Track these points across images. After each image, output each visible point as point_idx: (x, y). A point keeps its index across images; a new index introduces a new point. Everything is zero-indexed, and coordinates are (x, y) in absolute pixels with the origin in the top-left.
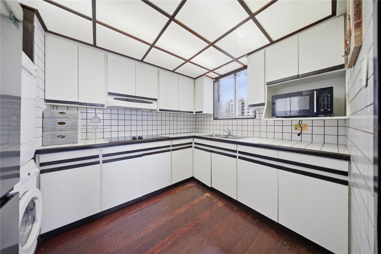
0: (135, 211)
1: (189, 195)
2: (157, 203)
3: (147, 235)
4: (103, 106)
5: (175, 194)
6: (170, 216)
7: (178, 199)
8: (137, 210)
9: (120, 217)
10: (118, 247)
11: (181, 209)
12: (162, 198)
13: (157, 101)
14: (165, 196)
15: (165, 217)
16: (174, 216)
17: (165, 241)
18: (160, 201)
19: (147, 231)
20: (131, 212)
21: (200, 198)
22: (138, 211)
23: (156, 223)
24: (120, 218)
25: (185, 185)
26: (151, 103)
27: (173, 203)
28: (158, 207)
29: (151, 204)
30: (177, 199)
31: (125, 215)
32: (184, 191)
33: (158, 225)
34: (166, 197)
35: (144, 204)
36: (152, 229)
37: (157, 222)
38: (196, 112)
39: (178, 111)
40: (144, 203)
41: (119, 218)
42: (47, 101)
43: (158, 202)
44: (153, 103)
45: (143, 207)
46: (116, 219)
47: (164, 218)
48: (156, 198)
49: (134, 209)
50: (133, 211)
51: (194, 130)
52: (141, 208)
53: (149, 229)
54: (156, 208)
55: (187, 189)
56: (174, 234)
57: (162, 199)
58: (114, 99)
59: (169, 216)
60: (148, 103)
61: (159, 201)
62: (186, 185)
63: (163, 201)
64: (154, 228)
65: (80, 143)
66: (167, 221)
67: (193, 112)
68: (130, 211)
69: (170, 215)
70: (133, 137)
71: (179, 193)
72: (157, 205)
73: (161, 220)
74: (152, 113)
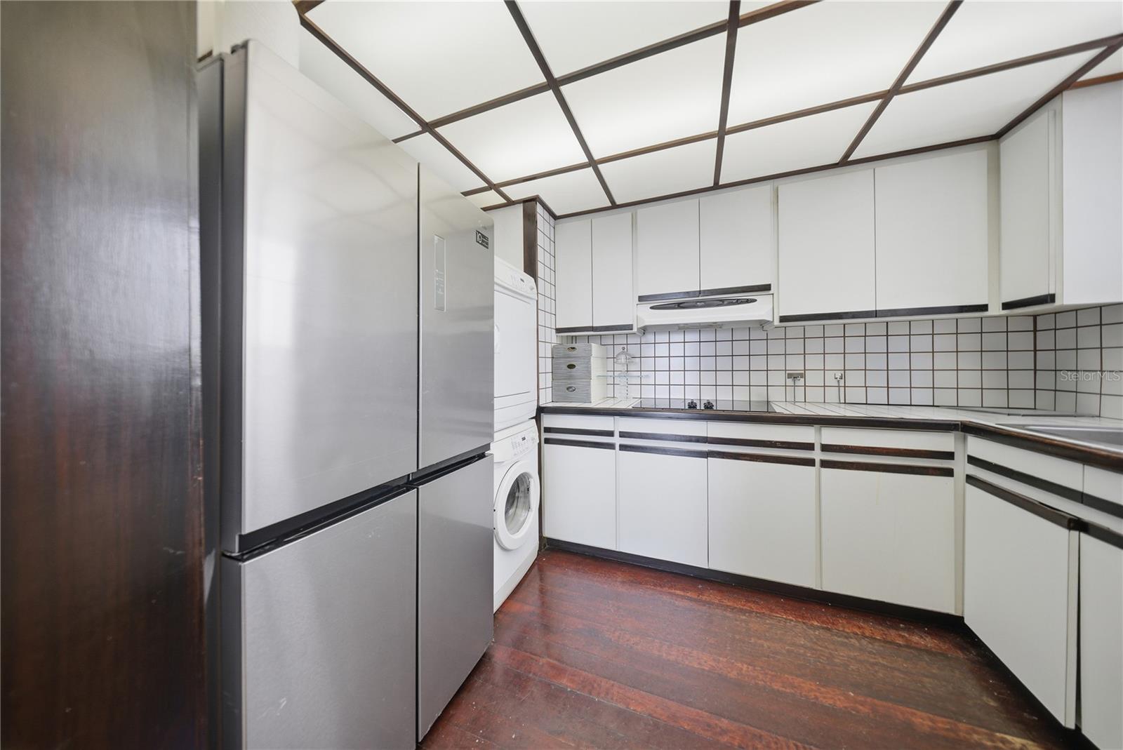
0: (682, 593)
1: (897, 673)
2: (747, 614)
3: (681, 666)
4: (630, 327)
5: (829, 629)
6: (769, 677)
7: (830, 653)
8: (688, 595)
9: (649, 586)
10: (619, 637)
11: (823, 689)
12: (772, 610)
13: (771, 292)
14: (786, 614)
15: (750, 667)
16: (784, 689)
17: (717, 722)
18: (759, 613)
19: (687, 659)
20: (673, 591)
21: (962, 726)
22: (690, 599)
23: (719, 662)
24: (647, 588)
25: (898, 629)
26: (748, 301)
27: (802, 651)
28: (743, 624)
29: (729, 604)
30: (826, 647)
31: (659, 588)
32: (876, 644)
33: (721, 669)
34: (786, 619)
35: (711, 594)
36: (699, 664)
37: (721, 659)
38: (1006, 306)
39: (876, 314)
40: (711, 591)
41: (646, 586)
42: (559, 331)
43: (751, 612)
44: (755, 301)
45: (704, 598)
46: (640, 583)
47: (745, 666)
48: (750, 599)
49: (683, 590)
50: (678, 592)
51: (1026, 399)
52: (698, 596)
53: (691, 656)
54: (738, 626)
55: (899, 645)
56: (755, 735)
57: (768, 612)
58: (652, 308)
59: (767, 674)
60: (738, 302)
61: (757, 613)
62: (903, 629)
63: (768, 621)
64: (707, 668)
65: (595, 404)
66: (753, 682)
67: (984, 308)
68: (671, 587)
69: (773, 676)
70: (690, 401)
71: (846, 638)
72: (744, 617)
73: (735, 664)
74: (766, 332)
